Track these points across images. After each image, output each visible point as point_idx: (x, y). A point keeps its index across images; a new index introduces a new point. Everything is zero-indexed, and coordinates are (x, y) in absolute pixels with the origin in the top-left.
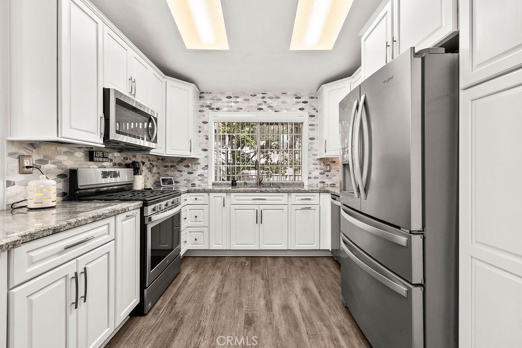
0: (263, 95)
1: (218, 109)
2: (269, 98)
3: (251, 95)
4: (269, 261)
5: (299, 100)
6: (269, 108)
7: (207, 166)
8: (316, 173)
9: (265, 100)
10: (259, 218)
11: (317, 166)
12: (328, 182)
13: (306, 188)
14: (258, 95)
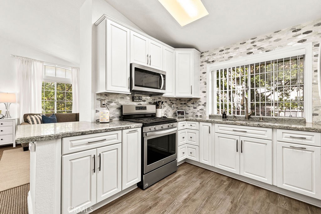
0: (252, 41)
1: (213, 61)
2: (260, 41)
4: (249, 189)
5: (298, 32)
6: (259, 50)
7: (205, 103)
9: (254, 44)
10: (240, 147)
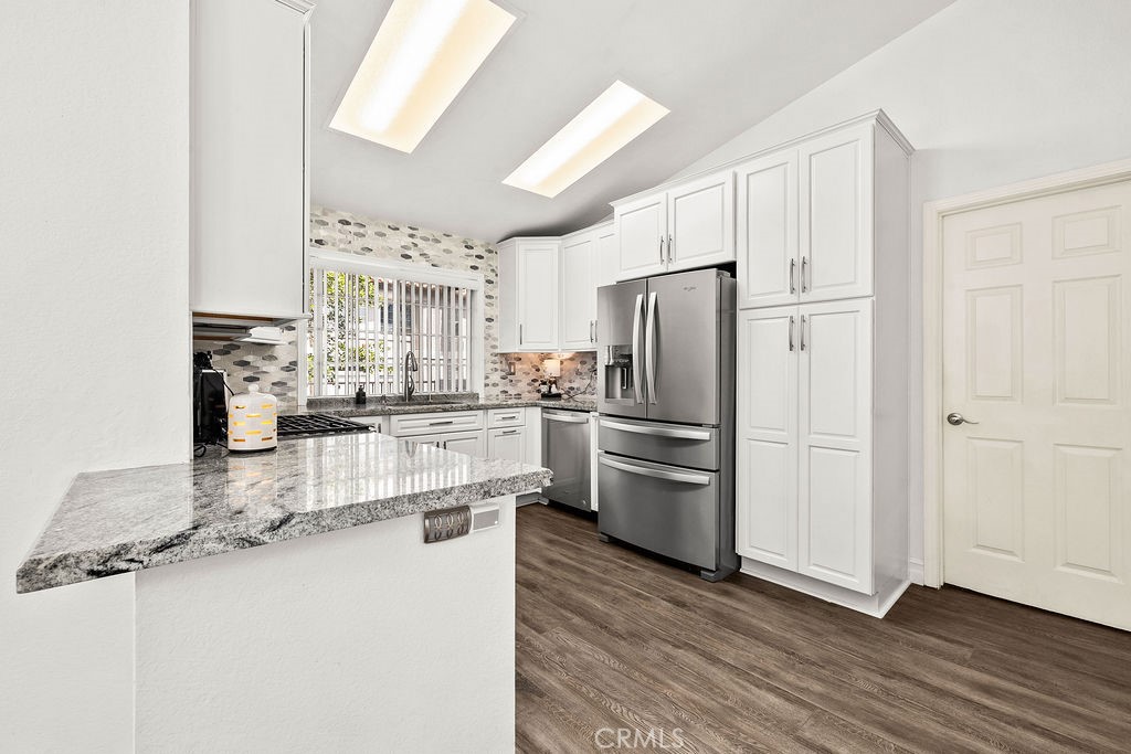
0: (411, 232)
2: (422, 238)
3: (389, 227)
5: (471, 251)
6: (422, 258)
7: (294, 363)
8: (496, 377)
9: (415, 241)
11: (497, 366)
12: (512, 391)
13: (481, 402)
14: (402, 229)
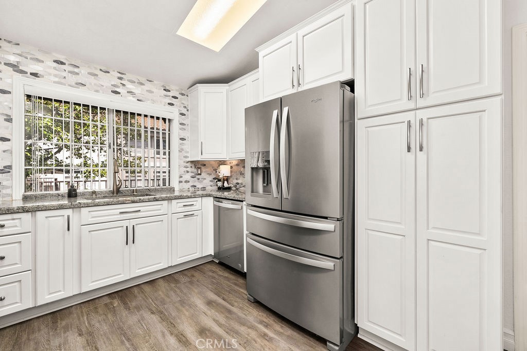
0: (120, 75)
2: (129, 81)
3: (101, 70)
5: (168, 93)
6: (129, 94)
7: (9, 167)
8: (187, 177)
9: (123, 82)
10: (130, 237)
11: (188, 169)
12: (199, 186)
13: (177, 193)
14: (112, 73)
